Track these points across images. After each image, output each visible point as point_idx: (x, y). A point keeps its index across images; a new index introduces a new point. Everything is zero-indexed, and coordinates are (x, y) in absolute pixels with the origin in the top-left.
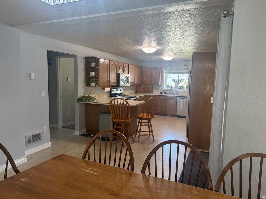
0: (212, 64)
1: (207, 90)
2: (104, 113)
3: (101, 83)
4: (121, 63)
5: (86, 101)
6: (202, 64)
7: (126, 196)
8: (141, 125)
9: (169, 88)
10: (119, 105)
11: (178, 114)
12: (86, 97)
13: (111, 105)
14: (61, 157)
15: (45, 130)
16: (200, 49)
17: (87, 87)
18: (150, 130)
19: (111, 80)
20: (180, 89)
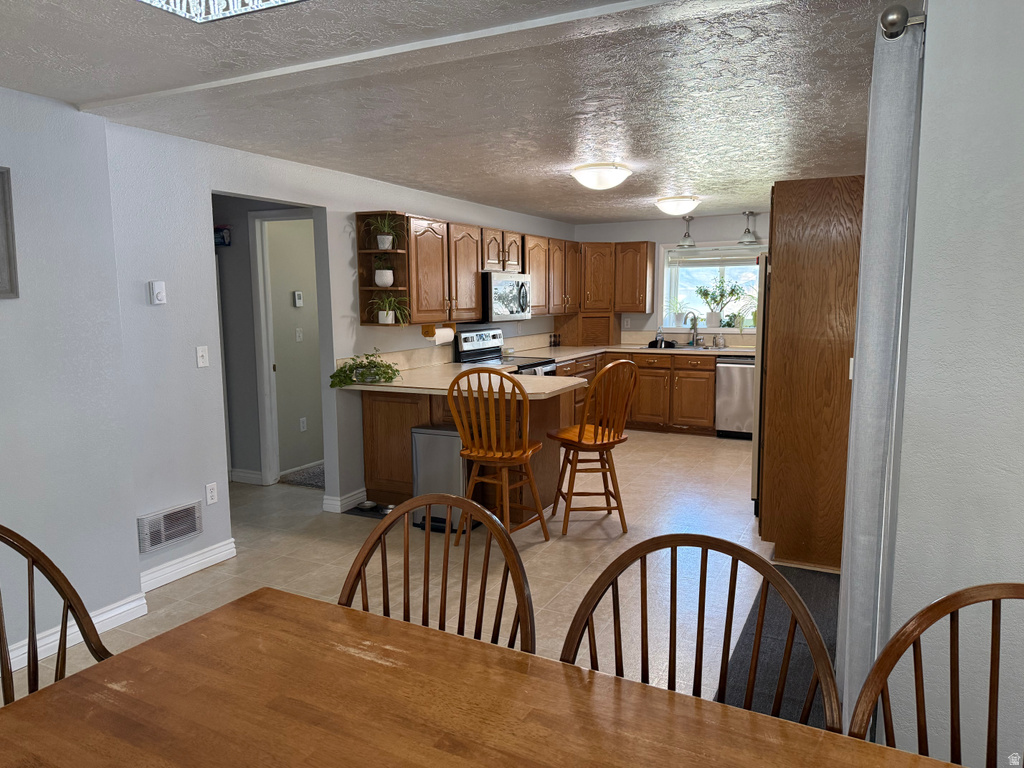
0: (849, 225)
1: (832, 328)
2: (433, 425)
3: (419, 311)
4: (495, 230)
5: (363, 382)
6: (810, 226)
7: (499, 751)
8: (574, 471)
9: (685, 323)
10: (486, 396)
11: (721, 426)
12: (362, 367)
13: (455, 394)
14: (260, 600)
15: (213, 494)
16: (805, 166)
17: (369, 329)
18: (611, 488)
19: (456, 299)
20: (729, 325)
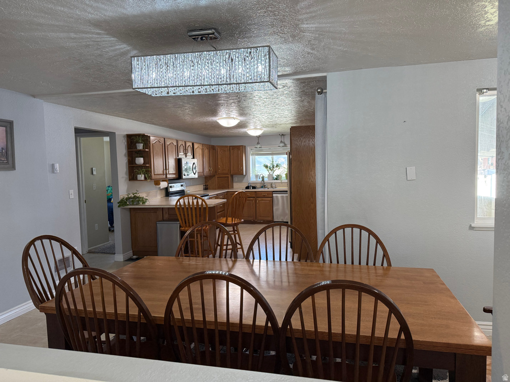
1: (312, 177)
2: (164, 220)
3: (154, 174)
4: (182, 141)
5: (133, 205)
6: (303, 141)
9: (259, 179)
10: (191, 207)
11: (275, 220)
12: (132, 198)
13: (178, 207)
17: (132, 182)
19: (168, 170)
20: (276, 179)
